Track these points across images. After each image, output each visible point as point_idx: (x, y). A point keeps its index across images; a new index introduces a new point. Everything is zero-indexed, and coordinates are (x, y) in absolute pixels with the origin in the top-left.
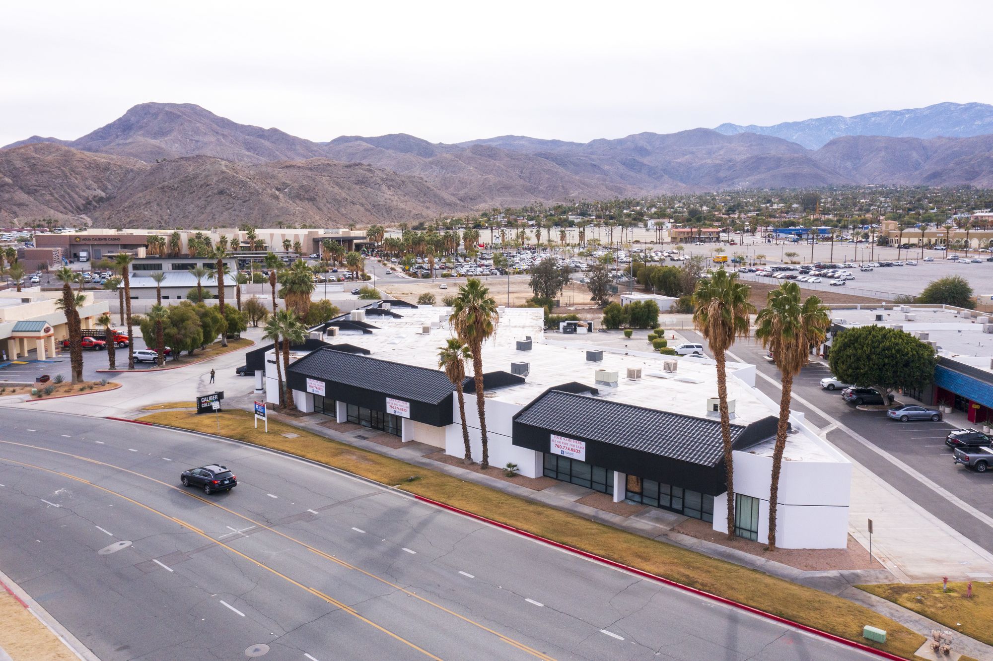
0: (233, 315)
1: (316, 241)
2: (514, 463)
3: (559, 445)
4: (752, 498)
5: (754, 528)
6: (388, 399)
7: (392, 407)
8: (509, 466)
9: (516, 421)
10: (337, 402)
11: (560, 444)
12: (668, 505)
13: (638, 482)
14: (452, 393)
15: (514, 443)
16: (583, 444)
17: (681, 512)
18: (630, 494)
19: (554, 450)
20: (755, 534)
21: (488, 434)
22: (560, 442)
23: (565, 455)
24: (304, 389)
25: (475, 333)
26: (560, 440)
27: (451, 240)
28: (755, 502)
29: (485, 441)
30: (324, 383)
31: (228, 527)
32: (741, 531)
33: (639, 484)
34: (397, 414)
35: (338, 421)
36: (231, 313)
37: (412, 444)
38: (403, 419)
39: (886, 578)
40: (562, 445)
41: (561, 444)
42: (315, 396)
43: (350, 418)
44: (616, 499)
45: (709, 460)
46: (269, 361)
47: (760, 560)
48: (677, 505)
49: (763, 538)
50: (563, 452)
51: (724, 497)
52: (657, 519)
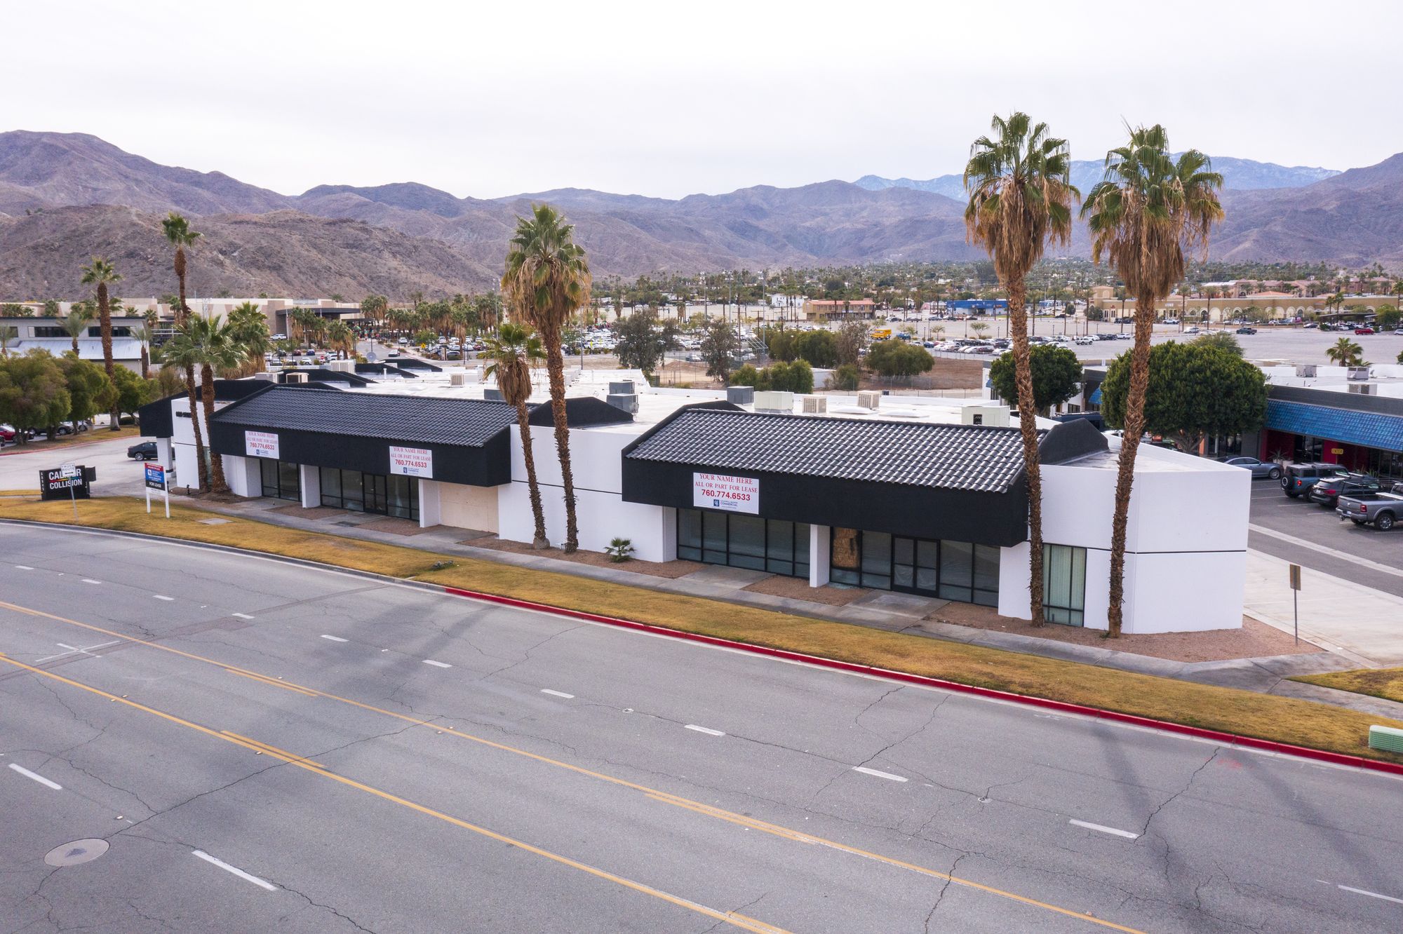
0: (131, 382)
1: (281, 316)
2: (623, 538)
3: (707, 492)
4: (1072, 547)
5: (1075, 605)
6: (392, 449)
7: (399, 462)
8: (616, 543)
9: (628, 456)
10: (302, 467)
11: (710, 489)
12: (909, 583)
13: (852, 549)
14: (509, 428)
15: (624, 499)
16: (755, 483)
17: (933, 594)
18: (838, 573)
19: (701, 500)
20: (1079, 614)
21: (575, 492)
22: (711, 485)
23: (721, 507)
24: (240, 450)
25: (550, 301)
26: (710, 481)
27: (489, 313)
28: (1078, 556)
29: (570, 504)
30: (276, 436)
31: (61, 645)
32: (1053, 611)
33: (856, 552)
34: (409, 473)
35: (304, 505)
36: (126, 379)
37: (438, 529)
38: (421, 483)
39: (1338, 663)
40: (716, 490)
41: (713, 488)
42: (263, 462)
43: (325, 500)
44: (814, 582)
45: (995, 480)
46: (179, 414)
47: (1102, 652)
48: (926, 581)
49: (1096, 617)
50: (716, 502)
51: (1026, 548)
52: (896, 607)
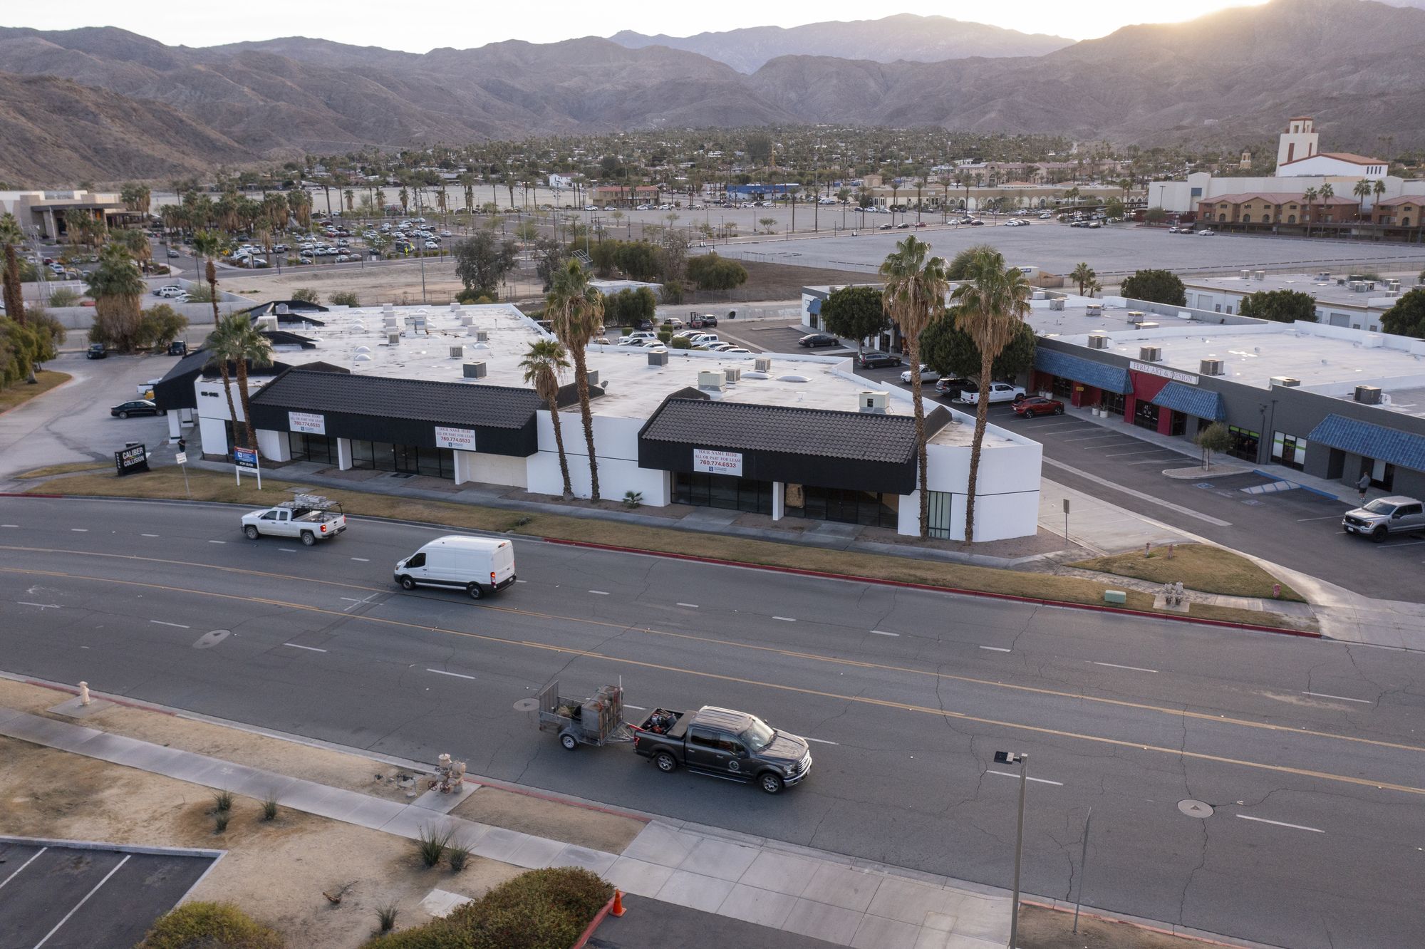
3: (704, 461)
4: (943, 493)
6: (437, 428)
7: (444, 438)
8: (630, 494)
10: (339, 440)
11: (707, 460)
13: (800, 495)
14: (537, 414)
15: (639, 466)
16: (740, 456)
17: (856, 521)
18: (791, 511)
19: (699, 467)
20: (947, 532)
21: (598, 459)
22: (707, 457)
23: (714, 472)
24: (282, 427)
28: (946, 498)
29: (594, 467)
30: (324, 417)
32: (932, 531)
34: (450, 447)
35: (341, 468)
37: (472, 486)
38: (459, 453)
40: (710, 460)
42: (305, 436)
43: (355, 463)
44: (776, 517)
46: (204, 394)
47: (964, 555)
49: (957, 533)
50: (711, 468)
51: (916, 495)
52: (833, 532)
